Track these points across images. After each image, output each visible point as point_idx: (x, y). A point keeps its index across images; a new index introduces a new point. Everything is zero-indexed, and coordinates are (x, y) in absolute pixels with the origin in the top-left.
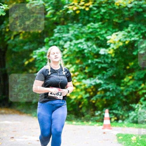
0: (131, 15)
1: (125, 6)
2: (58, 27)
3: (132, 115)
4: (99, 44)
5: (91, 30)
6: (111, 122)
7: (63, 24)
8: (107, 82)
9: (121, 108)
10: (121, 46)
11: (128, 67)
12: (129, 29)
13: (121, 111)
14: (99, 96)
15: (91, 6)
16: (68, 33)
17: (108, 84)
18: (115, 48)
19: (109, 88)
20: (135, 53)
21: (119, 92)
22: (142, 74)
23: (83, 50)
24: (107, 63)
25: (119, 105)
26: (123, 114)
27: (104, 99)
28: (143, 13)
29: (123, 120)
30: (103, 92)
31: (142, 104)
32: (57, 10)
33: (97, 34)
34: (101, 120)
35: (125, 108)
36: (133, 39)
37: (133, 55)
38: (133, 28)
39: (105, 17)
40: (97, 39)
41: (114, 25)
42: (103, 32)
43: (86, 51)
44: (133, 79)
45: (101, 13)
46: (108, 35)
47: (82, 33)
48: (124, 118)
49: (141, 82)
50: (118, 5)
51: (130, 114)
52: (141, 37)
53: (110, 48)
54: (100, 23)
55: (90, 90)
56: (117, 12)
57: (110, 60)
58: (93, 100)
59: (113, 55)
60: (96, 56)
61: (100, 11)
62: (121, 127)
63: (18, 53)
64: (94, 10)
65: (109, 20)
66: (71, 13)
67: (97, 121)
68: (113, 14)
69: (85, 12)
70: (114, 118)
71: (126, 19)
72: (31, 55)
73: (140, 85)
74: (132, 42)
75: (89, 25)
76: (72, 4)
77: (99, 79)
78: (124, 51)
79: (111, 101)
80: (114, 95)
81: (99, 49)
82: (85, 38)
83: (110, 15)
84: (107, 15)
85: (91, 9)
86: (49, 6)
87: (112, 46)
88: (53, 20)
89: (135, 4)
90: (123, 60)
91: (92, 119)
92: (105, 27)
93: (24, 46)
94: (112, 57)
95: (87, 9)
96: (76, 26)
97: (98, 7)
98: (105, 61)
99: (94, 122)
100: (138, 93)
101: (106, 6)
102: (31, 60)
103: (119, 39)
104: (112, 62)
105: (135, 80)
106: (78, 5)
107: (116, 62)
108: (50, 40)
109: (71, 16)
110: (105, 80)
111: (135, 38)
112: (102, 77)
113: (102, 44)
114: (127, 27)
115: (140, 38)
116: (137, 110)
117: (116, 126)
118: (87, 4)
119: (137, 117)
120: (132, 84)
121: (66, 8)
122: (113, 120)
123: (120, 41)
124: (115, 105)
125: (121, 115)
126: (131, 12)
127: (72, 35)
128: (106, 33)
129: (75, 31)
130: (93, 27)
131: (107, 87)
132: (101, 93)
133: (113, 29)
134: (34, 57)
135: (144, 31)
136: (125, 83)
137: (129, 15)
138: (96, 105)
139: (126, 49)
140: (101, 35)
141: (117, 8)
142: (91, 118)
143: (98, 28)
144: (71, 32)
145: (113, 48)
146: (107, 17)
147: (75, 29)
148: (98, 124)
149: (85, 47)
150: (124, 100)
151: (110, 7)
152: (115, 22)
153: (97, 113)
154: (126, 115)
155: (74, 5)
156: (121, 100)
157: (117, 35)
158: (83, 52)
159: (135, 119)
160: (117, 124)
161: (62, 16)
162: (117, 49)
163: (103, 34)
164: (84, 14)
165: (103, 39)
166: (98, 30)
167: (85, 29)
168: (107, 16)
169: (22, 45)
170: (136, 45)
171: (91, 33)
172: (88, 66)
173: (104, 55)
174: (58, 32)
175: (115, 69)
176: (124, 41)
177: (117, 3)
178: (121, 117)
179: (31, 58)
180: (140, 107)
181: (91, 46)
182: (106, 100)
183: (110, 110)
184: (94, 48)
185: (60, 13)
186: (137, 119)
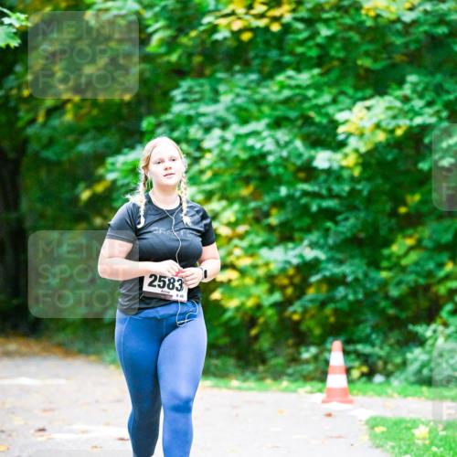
0: (413, 47)
1: (393, 17)
2: (185, 84)
3: (416, 359)
4: (313, 137)
5: (287, 93)
6: (350, 381)
7: (200, 74)
8: (339, 256)
9: (381, 337)
10: (380, 143)
11: (403, 210)
12: (407, 90)
13: (381, 348)
14: (312, 301)
15: (288, 18)
16: (215, 101)
17: (341, 262)
18: (363, 149)
19: (345, 276)
20: (424, 166)
21: (375, 288)
22: (446, 231)
23: (263, 156)
24: (338, 196)
25: (375, 328)
26: (389, 354)
27: (329, 310)
28: (450, 40)
29: (388, 375)
30: (324, 288)
31: (446, 325)
32: (181, 31)
33: (306, 105)
34: (318, 375)
35: (394, 337)
36: (418, 121)
37: (421, 171)
38: (420, 88)
39: (333, 53)
40: (307, 120)
41: (358, 77)
42: (326, 98)
43: (271, 159)
44: (418, 245)
45: (319, 40)
46: (341, 110)
47: (259, 103)
48: (390, 367)
49: (444, 257)
50: (372, 14)
51: (409, 356)
52: (444, 114)
53: (347, 150)
54: (316, 71)
55: (285, 281)
56: (368, 38)
57: (347, 188)
58: (295, 312)
59: (357, 172)
60: (302, 175)
61: (315, 34)
62: (380, 395)
63: (58, 163)
64: (298, 31)
65: (343, 61)
66: (225, 39)
67: (307, 378)
68: (357, 45)
69: (269, 37)
70: (358, 368)
71: (398, 58)
72: (101, 171)
73: (441, 265)
74: (416, 131)
75: (280, 78)
76: (228, 10)
77: (313, 245)
78: (390, 157)
79: (349, 314)
80: (360, 296)
81: (313, 152)
82: (270, 116)
83: (348, 45)
84: (338, 45)
85: (287, 28)
86: (156, 17)
87: (353, 142)
88: (169, 63)
89: (426, 12)
90: (387, 187)
91: (290, 371)
92: (330, 85)
93: (78, 141)
94: (353, 179)
95: (276, 28)
96: (240, 80)
97: (309, 22)
98: (330, 190)
99: (296, 380)
100: (434, 289)
101: (334, 19)
102: (100, 188)
103: (375, 120)
104: (353, 192)
105: (426, 249)
106: (247, 14)
107: (365, 193)
108: (159, 125)
109: (223, 48)
110: (331, 248)
111: (426, 118)
112: (322, 241)
113: (323, 136)
114: (401, 83)
115: (441, 119)
116: (430, 342)
117: (365, 394)
118: (276, 12)
119: (432, 365)
120: (416, 264)
121: (209, 23)
122: (355, 374)
123: (378, 126)
124: (361, 327)
125: (380, 358)
126: (413, 37)
127: (228, 109)
128: (334, 101)
129: (238, 95)
130: (293, 83)
131: (337, 270)
132: (318, 290)
133: (357, 88)
134: (111, 177)
135: (452, 97)
136: (394, 259)
137: (406, 45)
138: (303, 327)
139: (396, 151)
140: (318, 108)
141: (369, 23)
142: (289, 367)
143: (308, 87)
144: (226, 99)
145: (356, 151)
146: (336, 51)
147: (238, 90)
148: (308, 387)
149: (269, 145)
150: (391, 311)
151: (348, 21)
152: (362, 66)
153: (308, 353)
154: (398, 360)
155: (233, 13)
156: (382, 312)
157: (368, 108)
158: (262, 163)
159: (425, 372)
160: (369, 386)
161: (199, 49)
162: (369, 153)
163: (325, 105)
164: (267, 43)
165: (325, 121)
166: (311, 93)
167: (270, 91)
168: (338, 50)
169: (71, 139)
170: (427, 140)
171: (286, 101)
172: (279, 204)
173: (329, 171)
174: (184, 101)
175: (362, 215)
176: (390, 127)
177: (368, 10)
178: (380, 364)
179: (101, 179)
180: (442, 332)
181: (287, 144)
182: (336, 312)
183: (348, 342)
184: (296, 149)
185: (191, 39)
186: (431, 370)
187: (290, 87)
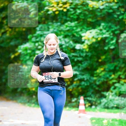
0: (103, 16)
1: (97, 7)
2: (40, 26)
4: (75, 40)
5: (68, 28)
6: (86, 108)
7: (44, 23)
8: (83, 73)
9: (94, 95)
10: (94, 42)
11: (100, 60)
12: (101, 27)
13: (94, 98)
14: (75, 85)
15: (68, 7)
16: (48, 30)
17: (83, 75)
18: (89, 43)
19: (84, 78)
20: (106, 48)
21: (92, 82)
22: (112, 66)
24: (82, 57)
25: (92, 93)
26: (96, 100)
27: (80, 88)
28: (113, 14)
29: (96, 106)
30: (78, 82)
31: (112, 92)
32: (39, 11)
33: (73, 32)
34: (77, 106)
35: (98, 95)
36: (104, 36)
37: (105, 50)
38: (105, 27)
39: (81, 17)
40: (74, 36)
41: (88, 24)
42: (79, 29)
43: (64, 46)
44: (104, 70)
45: (77, 14)
46: (83, 33)
47: (60, 31)
48: (97, 104)
49: (111, 73)
50: (92, 6)
51: (102, 101)
52: (112, 34)
53: (85, 44)
54: (76, 22)
55: (68, 80)
56: (91, 13)
57: (84, 54)
58: (70, 89)
59: (87, 50)
60: (72, 51)
61: (76, 12)
62: (94, 111)
63: (5, 48)
64: (71, 11)
65: (83, 19)
66: (51, 13)
67: (74, 107)
68: (87, 15)
69: (63, 13)
70: (88, 104)
71: (99, 19)
72: (17, 50)
73: (110, 76)
74: (104, 39)
75: (66, 24)
77: (75, 70)
78: (96, 46)
79: (85, 89)
80: (88, 84)
81: (75, 45)
82: (63, 35)
83: (85, 15)
84: (82, 15)
85: (68, 10)
87: (86, 42)
89: (106, 6)
90: (96, 54)
91: (69, 105)
92: (80, 26)
93: (10, 42)
94: (86, 52)
95: (65, 10)
96: (55, 25)
97: (74, 9)
98: (80, 55)
99: (70, 107)
100: (109, 82)
101: (81, 8)
102: (17, 54)
104: (86, 56)
105: (106, 71)
106: (57, 6)
107: (90, 56)
108: (33, 37)
109: (51, 16)
111: (107, 35)
112: (78, 69)
113: (78, 40)
114: (99, 25)
115: (110, 35)
116: (107, 97)
117: (89, 111)
118: (65, 6)
119: (108, 103)
120: (104, 75)
121: (47, 9)
122: (87, 106)
123: (93, 37)
124: (89, 93)
125: (94, 101)
126: (103, 13)
128: (81, 30)
129: (55, 29)
130: (70, 25)
131: (82, 77)
133: (87, 27)
134: (20, 51)
135: (113, 29)
136: (98, 74)
137: (101, 15)
138: (73, 93)
139: (98, 44)
140: (77, 32)
141: (91, 9)
144: (51, 30)
145: (87, 44)
146: (82, 17)
147: (55, 28)
148: (74, 109)
149: (63, 43)
150: (97, 88)
151: (85, 8)
152: (88, 21)
153: (74, 100)
154: (99, 102)
155: (53, 6)
156: (94, 89)
157: (91, 32)
159: (106, 105)
160: (91, 109)
161: (44, 16)
162: (91, 45)
163: (79, 32)
164: (63, 14)
165: (78, 36)
166: (75, 28)
167: (64, 28)
168: (82, 16)
169: (8, 41)
170: (107, 41)
171: (68, 30)
173: (80, 50)
174: (40, 30)
175: (89, 62)
176: (96, 38)
177: (91, 5)
178: (94, 103)
179: (17, 52)
180: (111, 94)
181: (68, 42)
182: (82, 89)
183: (85, 97)
184: (70, 44)
185: (42, 13)
186: (108, 105)
187: (69, 27)
